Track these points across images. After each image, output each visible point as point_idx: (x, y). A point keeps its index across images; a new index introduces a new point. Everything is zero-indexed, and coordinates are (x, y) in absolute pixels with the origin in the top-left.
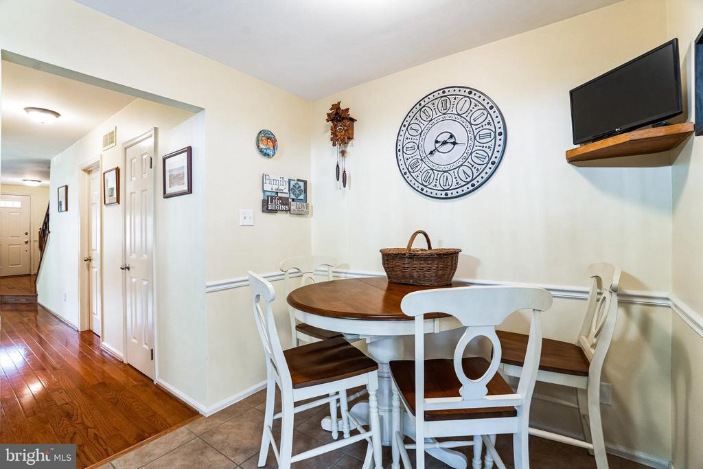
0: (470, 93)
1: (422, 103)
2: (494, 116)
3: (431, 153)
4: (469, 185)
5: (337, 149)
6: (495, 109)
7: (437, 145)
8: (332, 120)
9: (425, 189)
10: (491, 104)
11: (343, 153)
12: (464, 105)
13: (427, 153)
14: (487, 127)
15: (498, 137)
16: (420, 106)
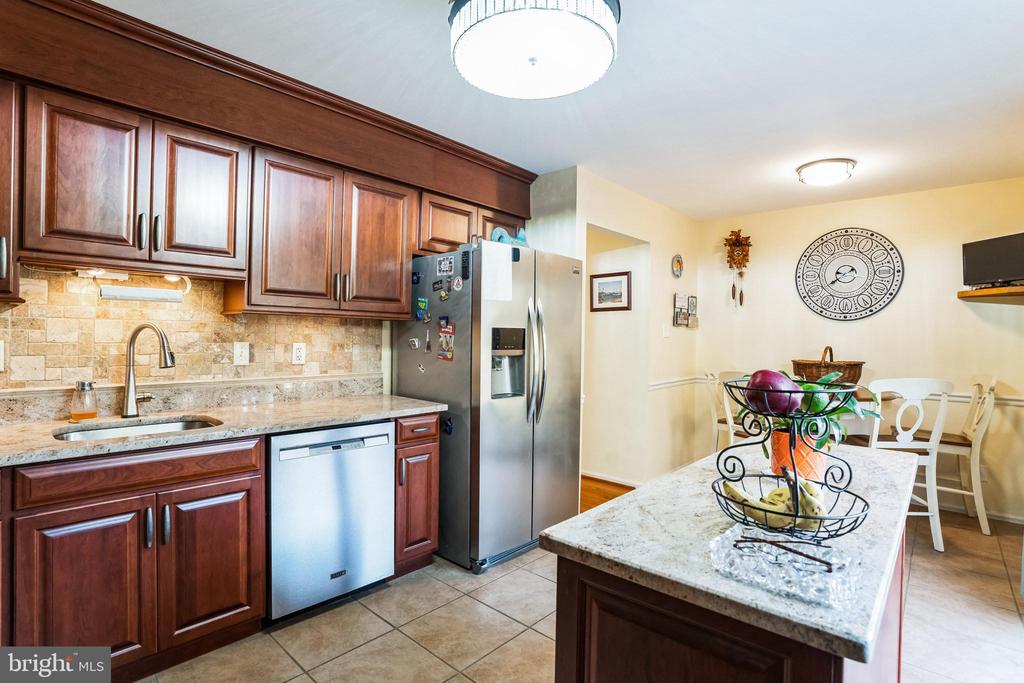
0: (872, 235)
1: (824, 238)
2: (894, 256)
3: (833, 282)
4: (868, 311)
5: (736, 271)
6: (895, 250)
7: (839, 276)
8: (730, 245)
9: (825, 312)
10: (891, 246)
11: (741, 274)
12: (865, 244)
13: (829, 282)
14: (888, 264)
15: (896, 274)
16: (822, 241)
